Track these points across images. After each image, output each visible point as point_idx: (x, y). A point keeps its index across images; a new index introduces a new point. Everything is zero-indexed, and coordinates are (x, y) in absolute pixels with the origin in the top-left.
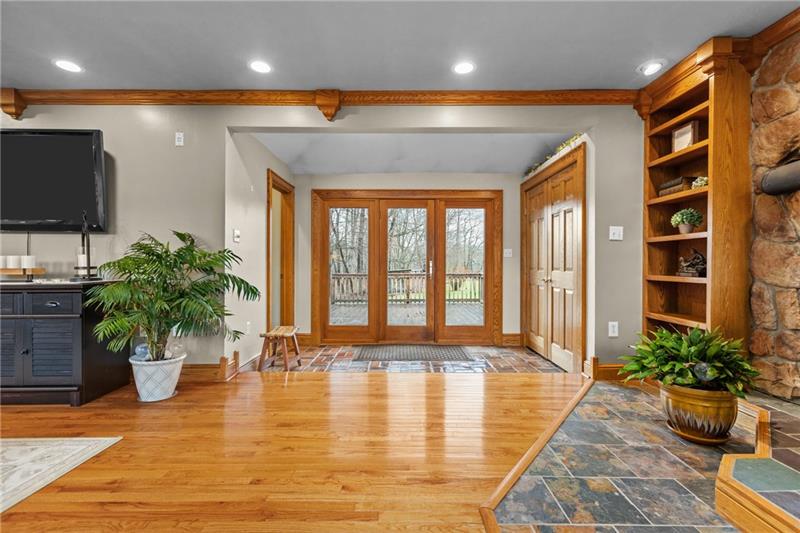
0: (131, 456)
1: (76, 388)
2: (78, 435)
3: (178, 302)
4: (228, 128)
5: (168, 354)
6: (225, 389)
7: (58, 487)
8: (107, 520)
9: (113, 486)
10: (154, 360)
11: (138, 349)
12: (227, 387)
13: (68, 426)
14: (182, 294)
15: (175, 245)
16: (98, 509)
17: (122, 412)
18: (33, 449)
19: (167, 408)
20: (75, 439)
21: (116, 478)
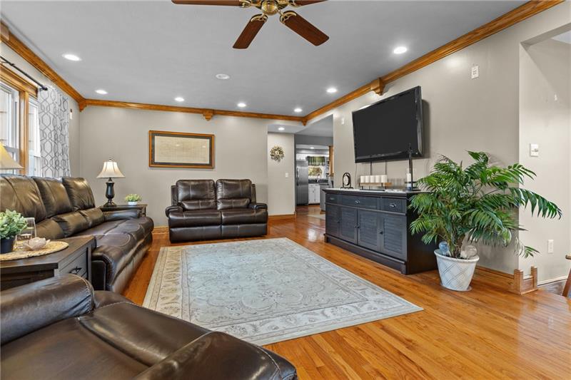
0: (426, 327)
1: (403, 262)
2: (400, 295)
3: (468, 212)
4: (522, 43)
5: (463, 254)
6: (518, 302)
7: (381, 325)
8: (400, 367)
9: (409, 344)
10: (452, 257)
11: (441, 245)
12: (520, 300)
13: (397, 286)
14: (473, 206)
15: (467, 163)
16: (396, 355)
17: (429, 290)
18: (377, 294)
19: (460, 299)
20: (397, 296)
21: (412, 338)
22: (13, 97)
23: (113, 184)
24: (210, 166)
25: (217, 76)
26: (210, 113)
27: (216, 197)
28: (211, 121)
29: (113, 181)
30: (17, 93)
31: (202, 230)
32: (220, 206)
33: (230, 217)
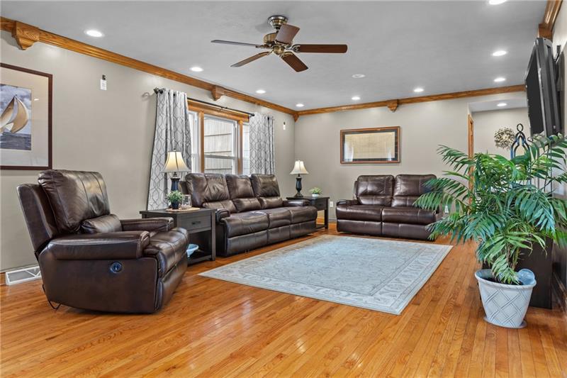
22: (234, 125)
23: (300, 179)
24: (396, 160)
25: (354, 76)
26: (397, 104)
27: (393, 193)
28: (397, 112)
29: (301, 176)
30: (236, 122)
31: (364, 224)
32: (395, 203)
33: (389, 214)
